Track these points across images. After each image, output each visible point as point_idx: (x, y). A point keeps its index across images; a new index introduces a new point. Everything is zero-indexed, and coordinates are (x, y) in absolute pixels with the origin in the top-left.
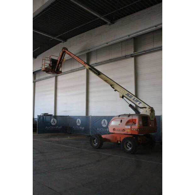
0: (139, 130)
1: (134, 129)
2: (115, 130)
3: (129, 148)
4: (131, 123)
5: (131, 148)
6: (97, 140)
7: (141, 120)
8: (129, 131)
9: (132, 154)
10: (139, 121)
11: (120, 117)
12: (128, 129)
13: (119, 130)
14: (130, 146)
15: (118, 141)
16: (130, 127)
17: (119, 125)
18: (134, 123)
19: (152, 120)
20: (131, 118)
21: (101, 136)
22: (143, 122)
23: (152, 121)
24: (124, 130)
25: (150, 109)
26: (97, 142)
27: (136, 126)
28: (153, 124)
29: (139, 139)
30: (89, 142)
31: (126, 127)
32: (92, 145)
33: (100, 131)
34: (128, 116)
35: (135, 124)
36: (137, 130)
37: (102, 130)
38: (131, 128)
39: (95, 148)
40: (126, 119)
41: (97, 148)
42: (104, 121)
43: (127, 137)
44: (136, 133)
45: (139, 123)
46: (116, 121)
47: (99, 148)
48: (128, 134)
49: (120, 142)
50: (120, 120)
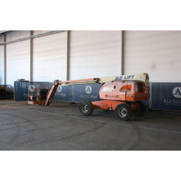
0: (134, 96)
1: (130, 96)
2: (107, 97)
3: (123, 115)
4: (125, 90)
5: (125, 115)
6: (87, 107)
7: (137, 86)
8: (123, 97)
9: (126, 121)
10: (135, 87)
11: (114, 83)
12: (123, 95)
13: (112, 97)
14: (125, 113)
15: (109, 108)
16: (124, 93)
17: (112, 91)
18: (129, 89)
19: (146, 86)
20: (125, 84)
21: (92, 103)
22: (138, 88)
24: (117, 96)
25: (145, 75)
26: (87, 109)
27: (132, 92)
28: (148, 91)
29: (132, 106)
30: (78, 109)
31: (121, 93)
32: (81, 112)
33: (84, 98)
34: (122, 82)
35: (130, 90)
36: (133, 97)
38: (126, 94)
39: (85, 116)
40: (120, 85)
41: (87, 116)
43: (122, 104)
44: (132, 100)
45: (135, 89)
46: (109, 87)
47: (89, 115)
48: (122, 100)
49: (111, 109)
50: (114, 86)
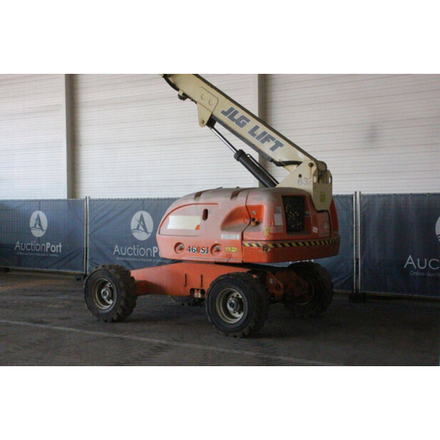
0: (270, 245)
1: (254, 245)
2: (182, 249)
3: (236, 315)
4: (241, 223)
5: (242, 314)
6: (111, 289)
7: (280, 209)
8: (234, 250)
9: (244, 336)
10: (274, 211)
11: (202, 200)
12: (233, 243)
13: (198, 250)
14: (240, 305)
15: (193, 290)
16: (238, 237)
17: (198, 228)
18: (254, 220)
19: (318, 208)
20: (240, 201)
21: (128, 273)
22: (286, 217)
23: (318, 212)
24: (215, 248)
25: (314, 168)
26: (111, 298)
27: (262, 233)
28: (326, 227)
29: (271, 281)
30: (82, 297)
31: (225, 236)
32: (92, 308)
33: (127, 256)
34: (230, 194)
35: (258, 223)
36: (265, 248)
37: (131, 251)
38: (242, 239)
39: (106, 321)
40: (225, 206)
41: (113, 321)
42: (142, 219)
43: (228, 275)
44: (262, 259)
45: (272, 221)
47: (120, 319)
48: (231, 261)
49: (200, 296)
50: (201, 209)
